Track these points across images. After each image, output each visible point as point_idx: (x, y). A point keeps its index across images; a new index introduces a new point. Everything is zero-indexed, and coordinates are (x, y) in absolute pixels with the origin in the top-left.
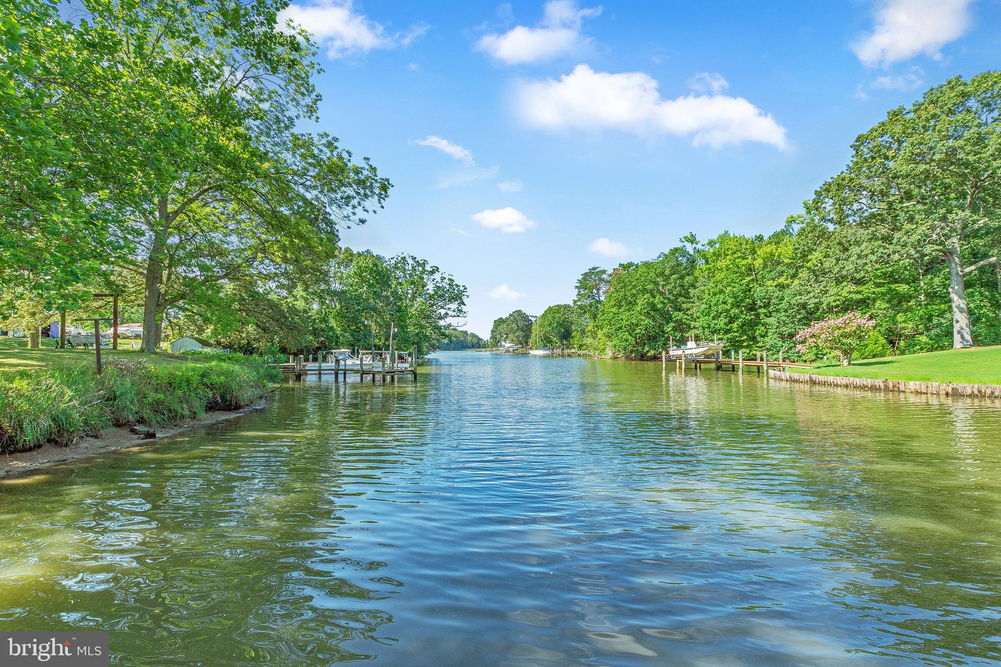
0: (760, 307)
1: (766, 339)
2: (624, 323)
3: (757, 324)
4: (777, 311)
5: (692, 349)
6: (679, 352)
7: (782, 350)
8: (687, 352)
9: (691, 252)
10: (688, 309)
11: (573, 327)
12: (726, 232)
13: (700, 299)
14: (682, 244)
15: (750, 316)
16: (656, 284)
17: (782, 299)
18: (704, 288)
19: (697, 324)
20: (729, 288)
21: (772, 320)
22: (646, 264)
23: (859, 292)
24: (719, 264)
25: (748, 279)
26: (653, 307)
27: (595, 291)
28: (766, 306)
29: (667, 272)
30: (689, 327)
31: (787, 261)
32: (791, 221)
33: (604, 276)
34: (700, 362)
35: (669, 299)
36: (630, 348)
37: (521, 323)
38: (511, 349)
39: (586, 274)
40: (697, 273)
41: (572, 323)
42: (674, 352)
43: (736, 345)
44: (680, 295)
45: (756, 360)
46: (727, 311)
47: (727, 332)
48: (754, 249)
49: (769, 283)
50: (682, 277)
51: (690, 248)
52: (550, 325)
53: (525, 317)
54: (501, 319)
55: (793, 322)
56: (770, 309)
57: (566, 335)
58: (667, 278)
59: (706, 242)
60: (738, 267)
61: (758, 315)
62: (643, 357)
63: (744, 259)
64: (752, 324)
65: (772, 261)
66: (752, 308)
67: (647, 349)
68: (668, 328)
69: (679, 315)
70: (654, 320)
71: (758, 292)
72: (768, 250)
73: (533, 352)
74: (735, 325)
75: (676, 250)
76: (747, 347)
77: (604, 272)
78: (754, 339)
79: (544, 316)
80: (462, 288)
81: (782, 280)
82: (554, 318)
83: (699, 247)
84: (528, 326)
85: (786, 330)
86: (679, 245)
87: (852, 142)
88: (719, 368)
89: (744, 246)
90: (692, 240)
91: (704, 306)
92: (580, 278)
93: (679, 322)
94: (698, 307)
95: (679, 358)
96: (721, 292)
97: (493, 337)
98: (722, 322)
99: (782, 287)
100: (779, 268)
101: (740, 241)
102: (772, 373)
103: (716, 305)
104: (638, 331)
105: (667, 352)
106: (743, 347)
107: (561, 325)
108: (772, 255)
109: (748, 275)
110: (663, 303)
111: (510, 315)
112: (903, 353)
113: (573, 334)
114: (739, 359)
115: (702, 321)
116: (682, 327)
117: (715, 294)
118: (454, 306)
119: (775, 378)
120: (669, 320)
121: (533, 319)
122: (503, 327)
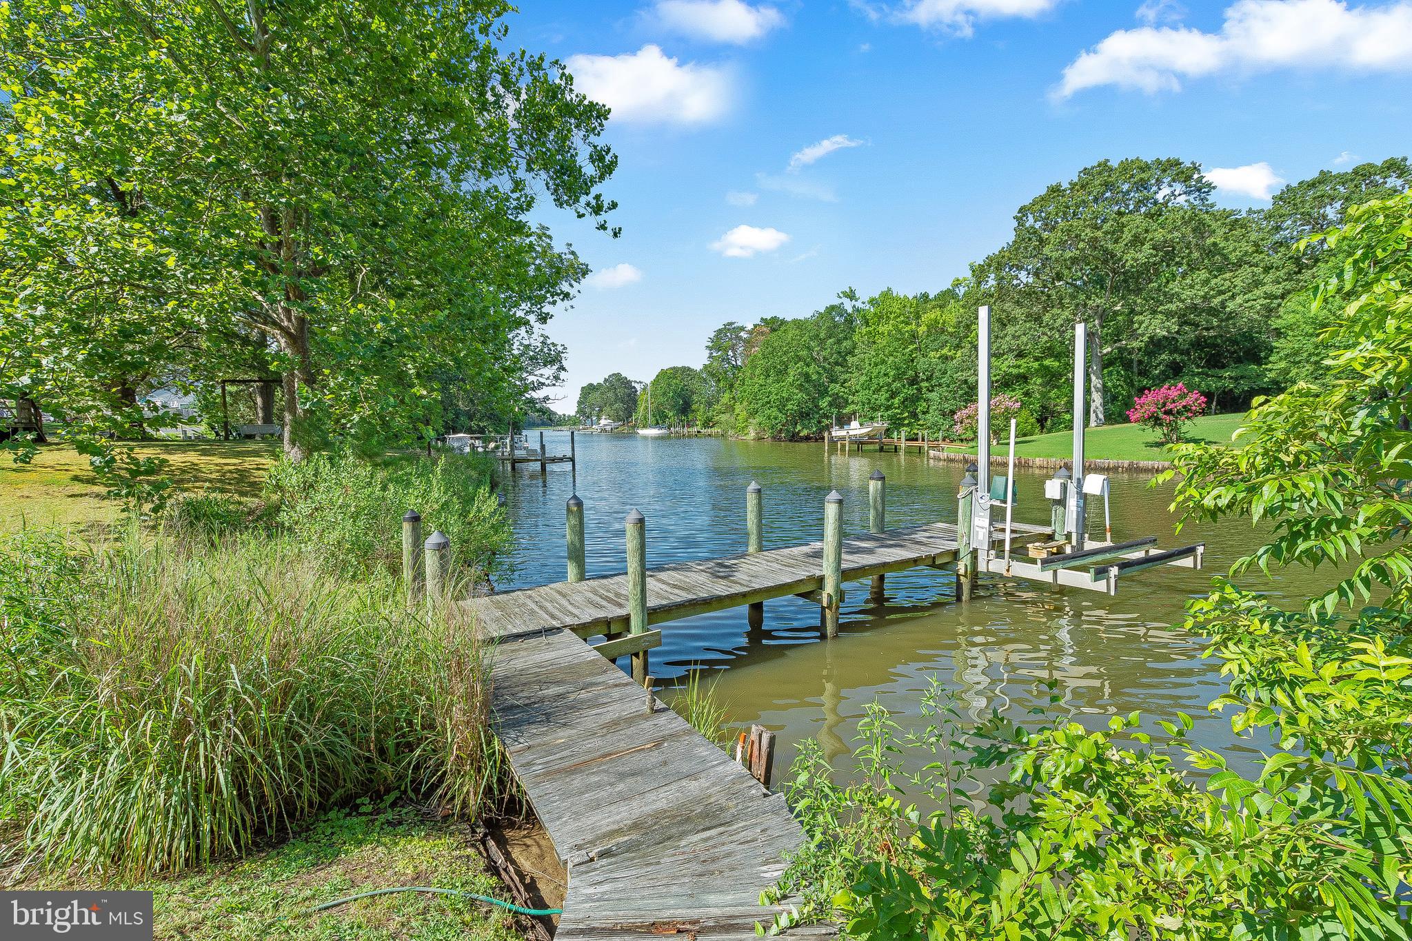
0: (923, 380)
1: (928, 416)
2: (772, 397)
3: (918, 399)
4: (940, 385)
5: (855, 429)
6: (843, 433)
7: (943, 428)
8: (851, 433)
9: (850, 310)
10: (845, 381)
11: (695, 398)
12: (889, 289)
13: (859, 368)
14: (840, 301)
15: (912, 391)
16: (809, 348)
17: (945, 373)
18: (864, 355)
19: (856, 399)
20: (891, 358)
21: (933, 396)
22: (798, 324)
23: (1019, 367)
24: (881, 329)
25: (911, 347)
26: (807, 376)
27: (730, 353)
28: (929, 379)
29: (822, 335)
30: (846, 401)
31: (951, 330)
32: (957, 284)
33: (743, 334)
34: (862, 443)
35: (824, 368)
36: (779, 427)
37: (621, 392)
38: (608, 428)
39: (720, 331)
40: (856, 338)
41: (693, 393)
42: (837, 432)
43: (897, 423)
44: (837, 363)
45: (916, 440)
46: (889, 385)
47: (888, 408)
48: (918, 313)
49: (932, 354)
50: (839, 342)
51: (848, 306)
52: (664, 394)
53: (626, 383)
54: (591, 385)
55: (955, 398)
56: (933, 383)
57: (685, 408)
58: (822, 342)
59: (867, 299)
60: (902, 334)
61: (919, 390)
62: (794, 438)
63: (907, 324)
64: (915, 399)
65: (936, 329)
66: (914, 381)
67: (799, 428)
68: (824, 403)
69: (835, 388)
70: (808, 394)
71: (921, 364)
72: (933, 316)
73: (642, 432)
74: (896, 401)
75: (833, 308)
76: (908, 425)
77: (742, 329)
78: (914, 415)
79: (656, 382)
80: (560, 348)
81: (945, 351)
82: (669, 385)
83: (859, 304)
84: (629, 395)
85: (947, 407)
86: (836, 302)
87: (1015, 213)
88: (881, 450)
89: (907, 309)
90: (851, 295)
91: (864, 378)
92: (712, 335)
93: (836, 396)
94: (856, 380)
95: (843, 438)
96: (883, 362)
97: (581, 411)
98: (883, 397)
99: (945, 358)
100: (944, 337)
101: (904, 303)
102: (932, 453)
103: (877, 377)
104: (790, 407)
105: (830, 433)
106: (904, 425)
107: (679, 396)
108: (936, 321)
109: (911, 343)
110: (818, 373)
111: (606, 380)
112: (1049, 431)
113: (694, 407)
114: (900, 438)
115: (862, 396)
116: (839, 402)
117: (876, 365)
118: (548, 371)
119: (935, 458)
120: (823, 392)
121: (638, 387)
122: (595, 397)
